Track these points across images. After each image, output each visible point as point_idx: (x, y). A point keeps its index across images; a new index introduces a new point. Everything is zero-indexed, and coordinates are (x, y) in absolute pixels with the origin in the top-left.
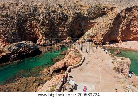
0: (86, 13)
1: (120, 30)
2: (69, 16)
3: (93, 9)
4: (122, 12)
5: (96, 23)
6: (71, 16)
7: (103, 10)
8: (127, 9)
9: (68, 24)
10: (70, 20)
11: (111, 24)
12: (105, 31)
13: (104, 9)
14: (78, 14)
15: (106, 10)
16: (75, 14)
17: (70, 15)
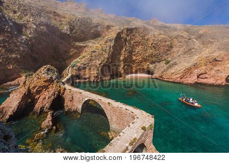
0: (65, 28)
1: (122, 58)
2: (26, 27)
3: (79, 24)
4: (122, 32)
5: (85, 47)
6: (30, 27)
7: (96, 29)
8: (128, 30)
9: (21, 43)
10: (28, 34)
11: (110, 47)
12: (102, 58)
13: (96, 26)
14: (47, 25)
15: (99, 29)
16: (40, 24)
17: (28, 26)
